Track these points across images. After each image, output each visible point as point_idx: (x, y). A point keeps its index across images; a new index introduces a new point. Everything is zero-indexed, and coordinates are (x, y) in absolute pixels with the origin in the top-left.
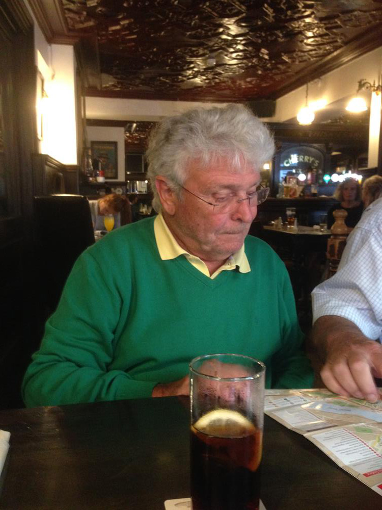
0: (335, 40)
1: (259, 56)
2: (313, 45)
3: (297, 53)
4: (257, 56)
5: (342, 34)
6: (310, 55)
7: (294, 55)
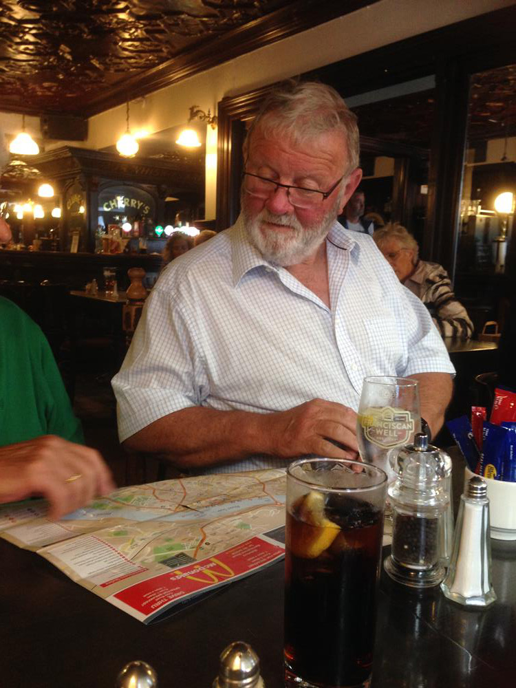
0: (158, 48)
1: (58, 54)
2: (131, 51)
3: (110, 58)
4: (55, 54)
5: (167, 42)
6: (129, 63)
7: (107, 60)
